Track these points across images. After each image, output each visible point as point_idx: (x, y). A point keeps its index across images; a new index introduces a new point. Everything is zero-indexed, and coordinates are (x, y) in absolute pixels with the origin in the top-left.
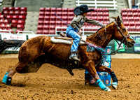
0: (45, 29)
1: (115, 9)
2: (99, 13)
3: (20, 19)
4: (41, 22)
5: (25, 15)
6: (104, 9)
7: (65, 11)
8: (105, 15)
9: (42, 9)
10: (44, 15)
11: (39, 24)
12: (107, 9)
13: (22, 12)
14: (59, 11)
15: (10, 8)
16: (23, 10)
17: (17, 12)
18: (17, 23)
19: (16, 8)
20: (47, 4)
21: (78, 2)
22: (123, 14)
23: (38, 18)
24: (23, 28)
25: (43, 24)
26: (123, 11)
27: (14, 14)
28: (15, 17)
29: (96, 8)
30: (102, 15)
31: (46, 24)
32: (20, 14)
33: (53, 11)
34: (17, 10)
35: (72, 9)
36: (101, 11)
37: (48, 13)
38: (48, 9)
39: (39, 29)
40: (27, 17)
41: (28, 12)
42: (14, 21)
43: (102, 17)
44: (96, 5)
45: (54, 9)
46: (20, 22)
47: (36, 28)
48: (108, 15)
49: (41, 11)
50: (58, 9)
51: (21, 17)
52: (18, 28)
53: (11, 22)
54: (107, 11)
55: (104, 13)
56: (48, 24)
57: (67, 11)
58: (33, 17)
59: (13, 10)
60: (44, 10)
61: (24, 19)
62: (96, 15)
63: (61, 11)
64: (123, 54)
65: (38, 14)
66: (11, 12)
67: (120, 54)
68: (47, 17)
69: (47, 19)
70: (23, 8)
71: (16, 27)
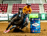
0: (15, 12)
1: (41, 4)
2: (35, 5)
3: (5, 8)
4: (13, 9)
5: (7, 6)
6: (37, 4)
7: (22, 5)
8: (37, 6)
9: (14, 4)
10: (14, 6)
11: (13, 10)
12: (38, 4)
13: (6, 6)
14: (20, 5)
15: (2, 4)
16: (6, 5)
17: (4, 6)
18: (4, 10)
19: (4, 4)
20: (15, 2)
21: (27, 1)
22: (45, 5)
23: (12, 8)
24: (6, 12)
25: (14, 10)
26: (44, 5)
27: (3, 6)
28: (3, 7)
29: (34, 4)
30: (36, 6)
31: (15, 10)
32: (5, 6)
33: (18, 5)
34: (4, 5)
35: (25, 4)
36: (36, 5)
37: (16, 6)
38: (16, 4)
39: (12, 12)
40: (8, 7)
41: (8, 6)
42: (3, 9)
43: (36, 7)
44: (34, 2)
45: (18, 4)
46: (5, 9)
47: (11, 11)
48: (39, 6)
49: (13, 5)
50: (20, 4)
51: (6, 7)
52: (5, 12)
53: (2, 9)
54: (38, 5)
55: (37, 5)
56: (16, 10)
57: (23, 5)
58: (10, 7)
59: (3, 5)
60: (14, 5)
61: (7, 8)
62: (34, 6)
63: (21, 5)
64: (45, 21)
65: (12, 6)
66: (2, 6)
67: (44, 21)
68: (15, 7)
69: (15, 8)
70: (6, 4)
71: (4, 11)
